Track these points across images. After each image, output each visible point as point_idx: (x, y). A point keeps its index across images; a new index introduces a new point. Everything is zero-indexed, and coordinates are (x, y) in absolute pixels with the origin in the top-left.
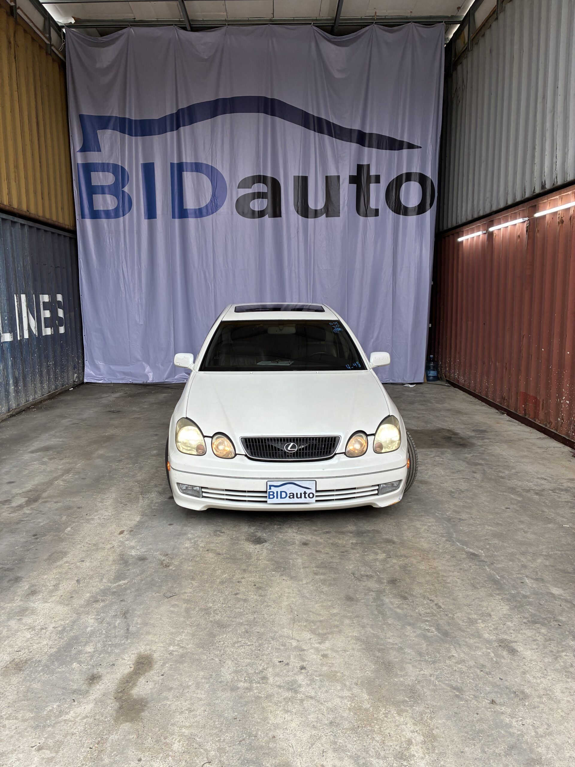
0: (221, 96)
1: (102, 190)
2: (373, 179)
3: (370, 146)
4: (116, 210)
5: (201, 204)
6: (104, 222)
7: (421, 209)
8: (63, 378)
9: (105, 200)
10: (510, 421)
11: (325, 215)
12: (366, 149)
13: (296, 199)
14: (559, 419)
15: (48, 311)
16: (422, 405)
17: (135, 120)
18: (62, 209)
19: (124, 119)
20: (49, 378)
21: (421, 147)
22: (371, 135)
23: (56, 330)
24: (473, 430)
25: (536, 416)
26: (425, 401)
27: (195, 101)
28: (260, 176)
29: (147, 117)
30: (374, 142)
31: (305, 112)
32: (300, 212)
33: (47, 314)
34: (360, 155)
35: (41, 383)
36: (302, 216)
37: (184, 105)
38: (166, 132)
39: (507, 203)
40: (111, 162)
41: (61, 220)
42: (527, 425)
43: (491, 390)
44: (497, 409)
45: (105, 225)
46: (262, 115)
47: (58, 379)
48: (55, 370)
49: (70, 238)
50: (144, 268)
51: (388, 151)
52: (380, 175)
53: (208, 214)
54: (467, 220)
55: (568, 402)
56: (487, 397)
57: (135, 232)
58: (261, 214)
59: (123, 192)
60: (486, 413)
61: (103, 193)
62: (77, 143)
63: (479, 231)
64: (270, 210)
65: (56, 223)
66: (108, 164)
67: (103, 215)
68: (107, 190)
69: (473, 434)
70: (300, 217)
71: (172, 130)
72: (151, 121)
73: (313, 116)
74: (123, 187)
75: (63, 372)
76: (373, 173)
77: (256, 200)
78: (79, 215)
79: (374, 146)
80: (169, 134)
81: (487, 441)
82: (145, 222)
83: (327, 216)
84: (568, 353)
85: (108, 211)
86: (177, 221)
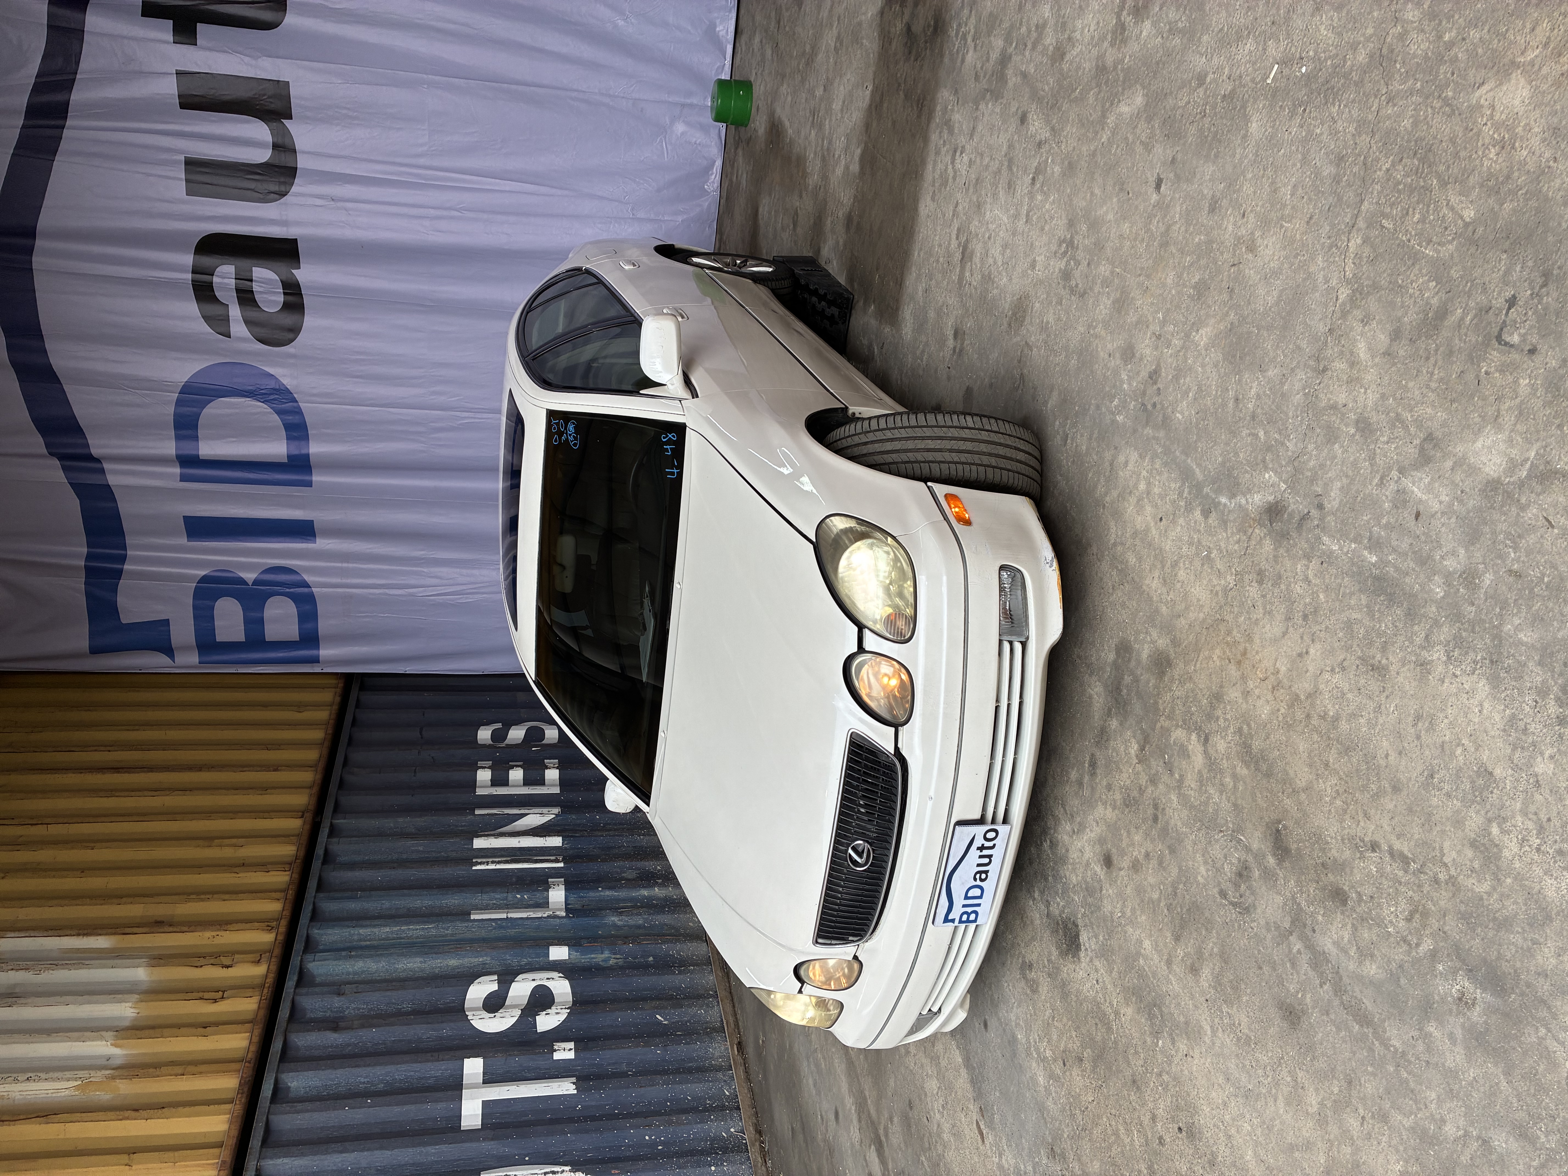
1: (255, 623)
4: (295, 598)
5: (275, 424)
9: (276, 621)
11: (285, 123)
13: (247, 196)
17: (89, 547)
19: (88, 568)
23: (551, 752)
28: (195, 283)
29: (77, 521)
32: (283, 188)
33: (516, 775)
36: (291, 184)
37: (37, 443)
38: (107, 484)
40: (190, 600)
45: (332, 623)
46: (38, 261)
49: (362, 688)
53: (298, 412)
57: (345, 565)
58: (292, 287)
59: (257, 582)
61: (261, 622)
62: (155, 661)
64: (282, 267)
66: (195, 608)
67: (309, 625)
68: (254, 615)
70: (294, 190)
71: (102, 472)
77: (257, 297)
78: (313, 667)
80: (111, 479)
82: (322, 543)
83: (289, 117)
85: (299, 615)
86: (317, 478)
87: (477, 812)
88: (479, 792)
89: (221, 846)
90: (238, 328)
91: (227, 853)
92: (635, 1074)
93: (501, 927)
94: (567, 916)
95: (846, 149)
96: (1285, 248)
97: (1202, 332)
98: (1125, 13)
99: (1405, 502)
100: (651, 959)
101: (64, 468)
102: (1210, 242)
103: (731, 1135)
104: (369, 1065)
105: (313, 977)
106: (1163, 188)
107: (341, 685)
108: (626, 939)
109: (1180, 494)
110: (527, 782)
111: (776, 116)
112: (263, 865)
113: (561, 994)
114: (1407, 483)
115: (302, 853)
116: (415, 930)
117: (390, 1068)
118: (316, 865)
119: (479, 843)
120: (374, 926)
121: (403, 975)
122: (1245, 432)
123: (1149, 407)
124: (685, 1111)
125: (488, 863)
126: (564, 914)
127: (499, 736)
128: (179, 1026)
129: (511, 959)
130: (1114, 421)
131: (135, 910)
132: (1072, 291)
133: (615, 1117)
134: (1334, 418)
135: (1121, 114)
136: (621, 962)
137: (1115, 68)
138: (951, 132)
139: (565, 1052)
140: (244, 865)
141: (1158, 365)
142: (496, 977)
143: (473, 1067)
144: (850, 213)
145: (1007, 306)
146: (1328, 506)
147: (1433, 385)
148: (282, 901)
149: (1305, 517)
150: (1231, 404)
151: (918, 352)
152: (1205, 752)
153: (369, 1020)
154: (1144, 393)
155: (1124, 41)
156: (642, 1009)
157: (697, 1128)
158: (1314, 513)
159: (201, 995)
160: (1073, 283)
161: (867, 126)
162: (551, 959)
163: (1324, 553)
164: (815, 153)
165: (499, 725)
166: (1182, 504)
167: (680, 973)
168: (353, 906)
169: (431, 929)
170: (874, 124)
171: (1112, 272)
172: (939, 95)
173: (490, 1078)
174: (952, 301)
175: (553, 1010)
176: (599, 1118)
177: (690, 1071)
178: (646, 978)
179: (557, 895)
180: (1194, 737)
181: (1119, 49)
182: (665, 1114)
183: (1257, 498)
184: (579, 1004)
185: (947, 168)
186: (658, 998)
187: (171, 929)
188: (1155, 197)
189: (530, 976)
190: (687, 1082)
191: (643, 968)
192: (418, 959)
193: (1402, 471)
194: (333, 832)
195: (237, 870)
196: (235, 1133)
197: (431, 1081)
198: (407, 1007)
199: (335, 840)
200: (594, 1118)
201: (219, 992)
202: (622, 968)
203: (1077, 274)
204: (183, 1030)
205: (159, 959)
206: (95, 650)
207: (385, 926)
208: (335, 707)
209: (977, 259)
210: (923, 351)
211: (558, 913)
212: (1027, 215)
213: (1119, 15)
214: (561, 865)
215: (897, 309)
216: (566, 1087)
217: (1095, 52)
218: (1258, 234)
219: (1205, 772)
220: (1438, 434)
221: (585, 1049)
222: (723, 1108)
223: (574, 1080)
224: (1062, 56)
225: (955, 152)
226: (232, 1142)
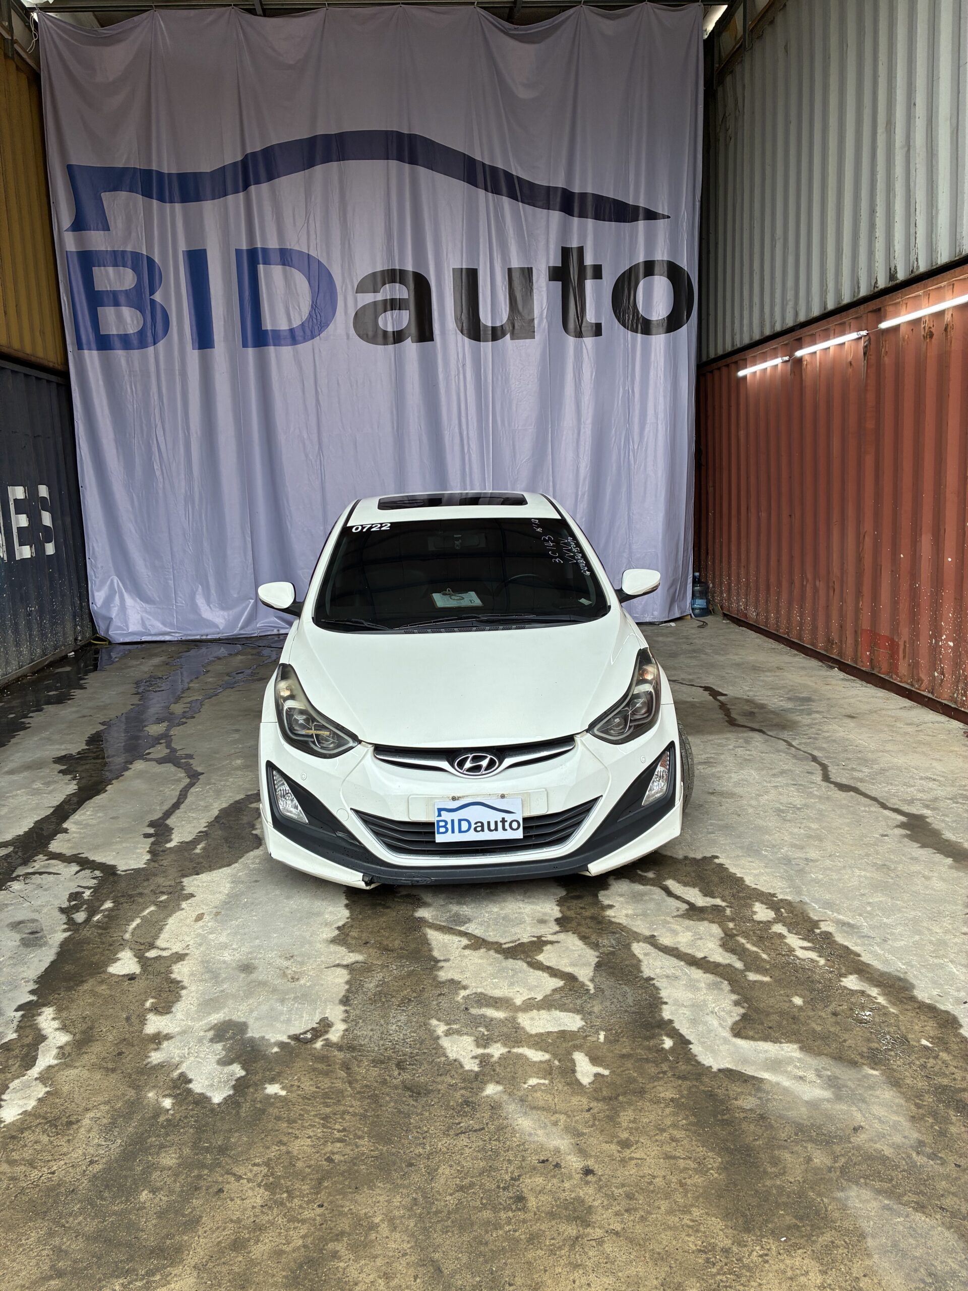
0: (320, 131)
1: (115, 299)
2: (589, 272)
3: (583, 215)
4: (141, 333)
5: (293, 322)
6: (120, 355)
7: (673, 323)
8: (56, 634)
9: (119, 317)
10: (847, 680)
11: (508, 336)
12: (576, 220)
13: (459, 308)
14: (936, 674)
15: (25, 516)
16: (691, 657)
17: (169, 174)
18: (42, 333)
19: (149, 172)
20: (30, 635)
21: (669, 217)
22: (583, 195)
23: (40, 550)
24: (789, 699)
25: (893, 668)
26: (694, 651)
27: (275, 139)
28: (393, 271)
29: (189, 168)
30: (590, 209)
31: (469, 157)
32: (465, 332)
33: (22, 521)
34: (565, 231)
35: (18, 645)
36: (470, 338)
37: (255, 146)
38: (225, 195)
39: (825, 308)
40: (129, 248)
41: (40, 353)
42: (876, 686)
43: (808, 627)
44: (821, 661)
45: (123, 362)
46: (393, 164)
47: (47, 637)
48: (42, 620)
49: (58, 385)
50: (195, 435)
51: (613, 223)
52: (601, 266)
53: (305, 340)
54: (751, 339)
55: (951, 644)
56: (800, 640)
57: (177, 373)
58: (398, 337)
59: (153, 302)
60: (803, 668)
61: (116, 304)
62: (64, 216)
63: (777, 357)
64: (413, 330)
65: (33, 359)
66: (124, 252)
67: (117, 342)
68: (122, 299)
69: (790, 705)
70: (466, 339)
71: (236, 192)
72: (197, 176)
73: (484, 164)
74: (152, 292)
75: (56, 623)
76: (589, 261)
77: (389, 313)
78: (73, 344)
79: (590, 215)
80: (230, 198)
81: (817, 716)
82: (193, 356)
83: (512, 338)
84: (950, 560)
85: (126, 335)
86: (250, 351)
88: (8, 489)
110: (20, 531)
127: (44, 504)
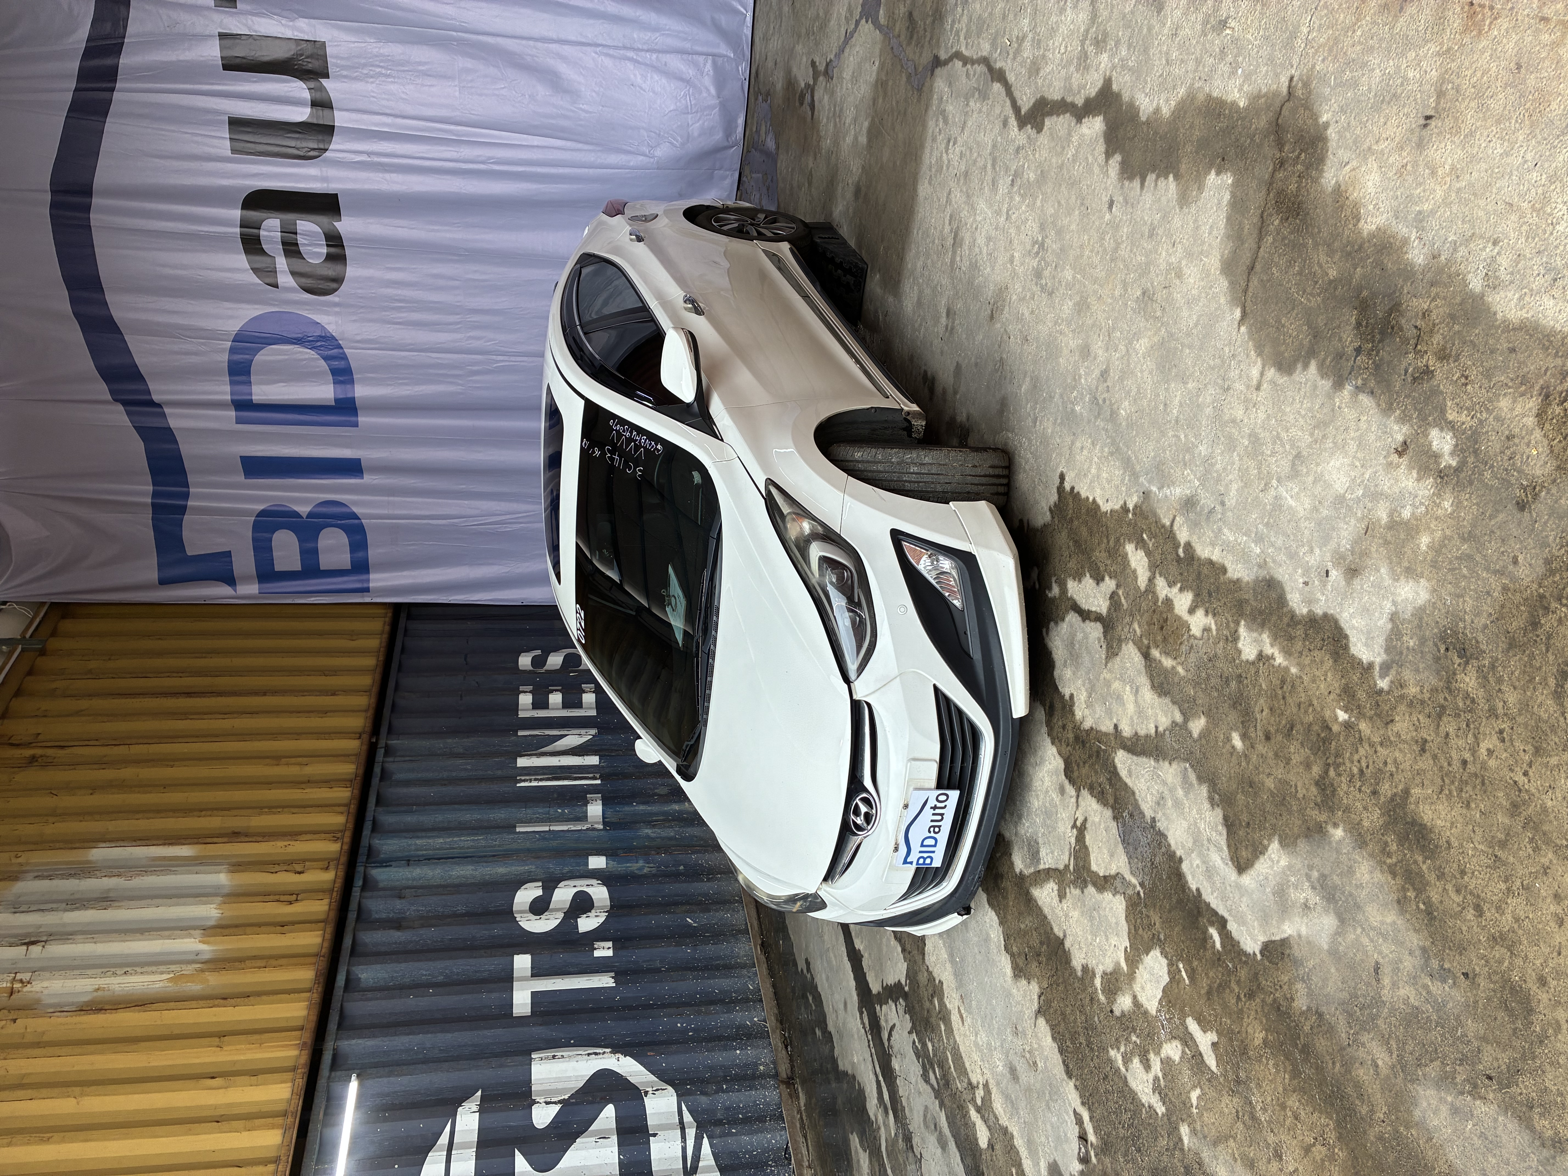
0: (68, 309)
1: (310, 553)
4: (346, 529)
5: (322, 369)
9: (329, 551)
11: (324, 81)
17: (154, 485)
19: (155, 506)
27: (88, 364)
28: (243, 237)
29: (142, 462)
32: (322, 146)
33: (556, 698)
36: (331, 140)
37: (102, 389)
38: (169, 429)
40: (249, 532)
45: (381, 551)
46: (95, 218)
49: (409, 617)
53: (344, 357)
58: (334, 239)
61: (315, 552)
62: (219, 592)
64: (324, 219)
66: (255, 540)
67: (360, 554)
68: (310, 546)
70: (333, 146)
71: (163, 416)
72: (151, 456)
74: (299, 515)
77: (302, 249)
78: (363, 596)
80: (172, 423)
82: (370, 480)
83: (327, 76)
85: (350, 545)
86: (362, 419)
87: (520, 733)
88: (522, 714)
89: (287, 764)
90: (285, 279)
91: (292, 771)
92: (668, 970)
93: (544, 839)
94: (604, 829)
95: (855, 120)
96: (1203, 280)
97: (1141, 341)
98: (1087, 42)
99: (1281, 506)
100: (682, 867)
101: (129, 413)
102: (1148, 264)
103: (754, 1024)
104: (430, 960)
105: (377, 882)
106: (1114, 209)
107: (390, 615)
108: (658, 849)
109: (1123, 481)
110: (566, 705)
111: (793, 75)
112: (328, 782)
113: (600, 900)
114: (1282, 491)
115: (361, 771)
116: (465, 841)
117: (448, 963)
118: (375, 781)
119: (522, 762)
120: (429, 837)
121: (457, 881)
122: (1171, 433)
123: (1101, 402)
124: (712, 1002)
125: (531, 781)
126: (601, 827)
127: (539, 662)
128: (259, 925)
129: (554, 867)
130: (1073, 410)
131: (214, 822)
132: (1043, 289)
133: (651, 1007)
134: (1234, 430)
135: (1083, 135)
136: (654, 870)
137: (1079, 92)
138: (946, 121)
139: (604, 951)
140: (309, 782)
141: (1108, 366)
142: (540, 884)
143: (522, 962)
144: (858, 182)
145: (990, 293)
146: (1228, 503)
147: (1303, 413)
148: (345, 814)
149: (1212, 511)
150: (1161, 407)
151: (916, 325)
152: (1136, 701)
153: (427, 921)
154: (1097, 388)
155: (1087, 68)
156: (673, 913)
157: (724, 1017)
158: (1219, 508)
159: (277, 897)
160: (1043, 282)
161: (874, 101)
162: (590, 867)
163: (1224, 542)
164: (828, 119)
165: (539, 652)
166: (1124, 489)
167: (709, 880)
168: (409, 819)
169: (479, 841)
170: (881, 101)
171: (1074, 277)
172: (936, 85)
173: (537, 972)
174: (945, 281)
175: (593, 913)
176: (636, 1008)
177: (717, 968)
178: (677, 885)
179: (595, 810)
180: (1128, 688)
181: (1083, 75)
182: (696, 1005)
183: (1178, 491)
184: (616, 908)
185: (941, 156)
186: (687, 903)
187: (247, 839)
188: (1108, 217)
189: (572, 883)
190: (715, 977)
191: (675, 876)
192: (470, 867)
193: (1279, 480)
194: (388, 751)
195: (303, 786)
196: (314, 1018)
197: (486, 974)
198: (461, 909)
199: (391, 759)
200: (631, 1008)
201: (293, 896)
202: (654, 876)
203: (1046, 273)
204: (263, 929)
205: (238, 866)
206: (163, 582)
207: (439, 837)
208: (385, 636)
209: (966, 247)
210: (921, 325)
211: (596, 826)
212: (1007, 213)
213: (1082, 46)
214: (599, 782)
215: (899, 281)
216: (605, 981)
217: (1063, 72)
218: (1184, 263)
219: (1135, 718)
220: (1304, 453)
221: (623, 948)
222: (746, 1000)
223: (613, 974)
224: (1038, 71)
225: (949, 141)
226: (311, 1025)
